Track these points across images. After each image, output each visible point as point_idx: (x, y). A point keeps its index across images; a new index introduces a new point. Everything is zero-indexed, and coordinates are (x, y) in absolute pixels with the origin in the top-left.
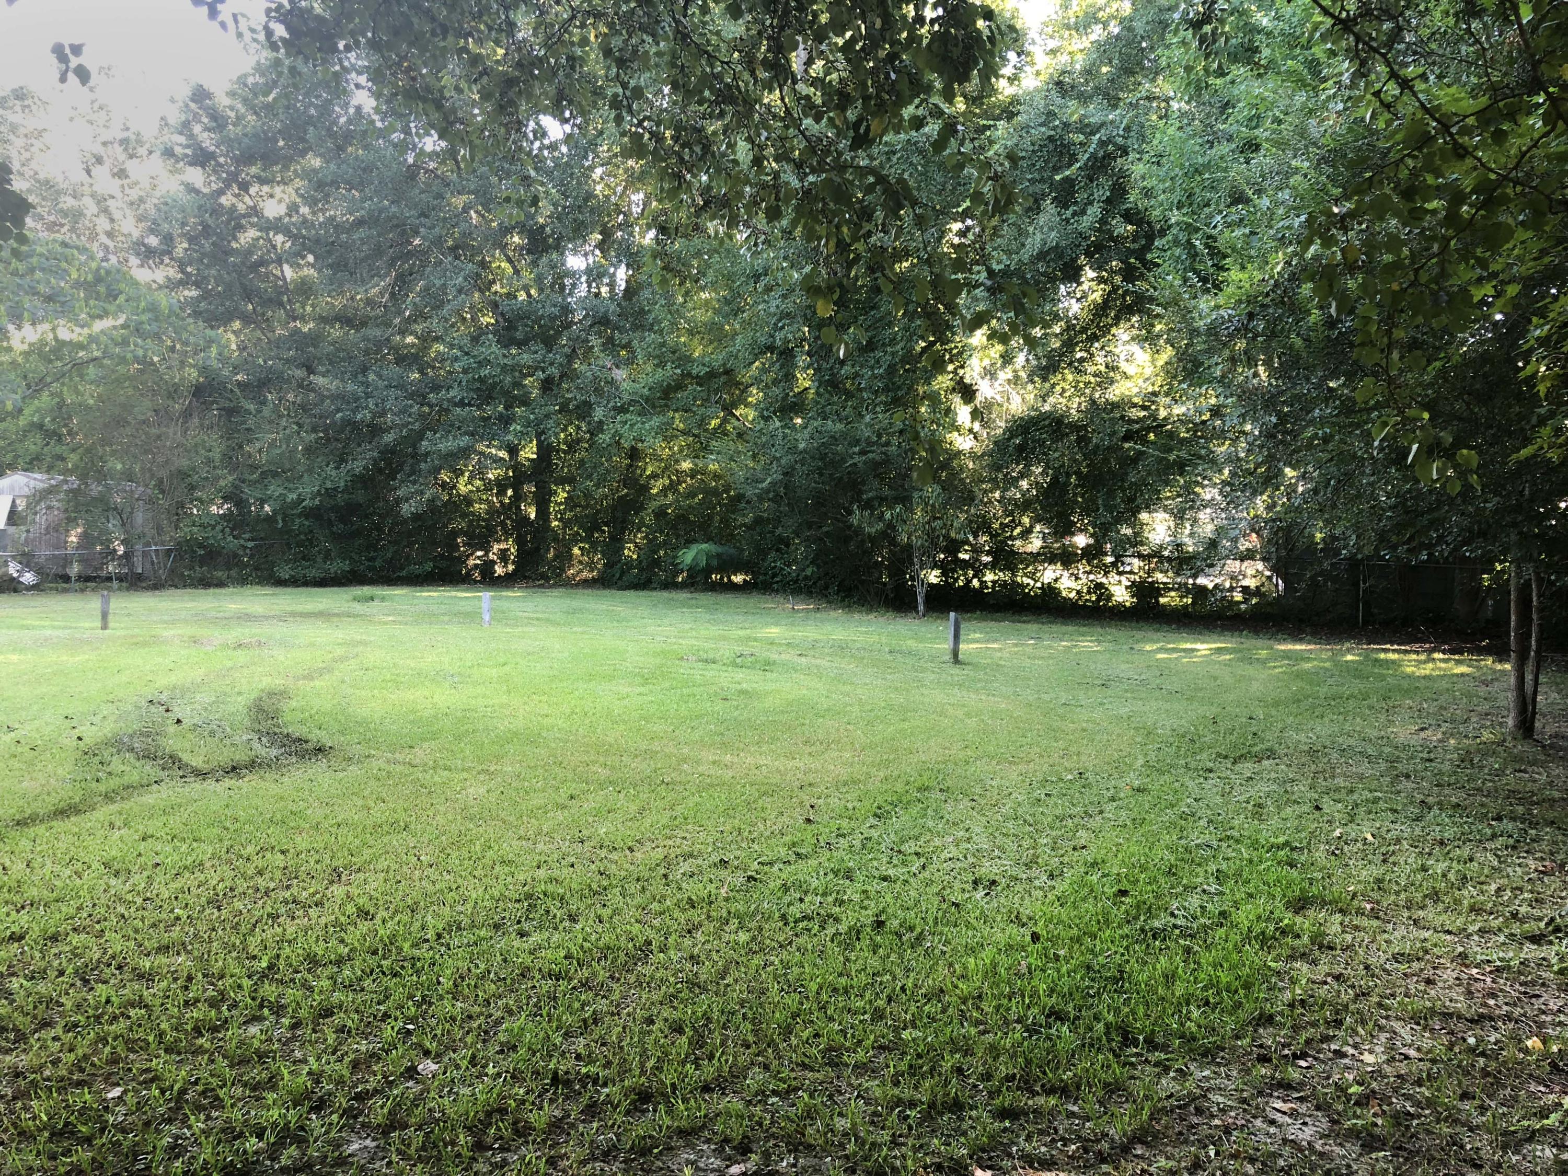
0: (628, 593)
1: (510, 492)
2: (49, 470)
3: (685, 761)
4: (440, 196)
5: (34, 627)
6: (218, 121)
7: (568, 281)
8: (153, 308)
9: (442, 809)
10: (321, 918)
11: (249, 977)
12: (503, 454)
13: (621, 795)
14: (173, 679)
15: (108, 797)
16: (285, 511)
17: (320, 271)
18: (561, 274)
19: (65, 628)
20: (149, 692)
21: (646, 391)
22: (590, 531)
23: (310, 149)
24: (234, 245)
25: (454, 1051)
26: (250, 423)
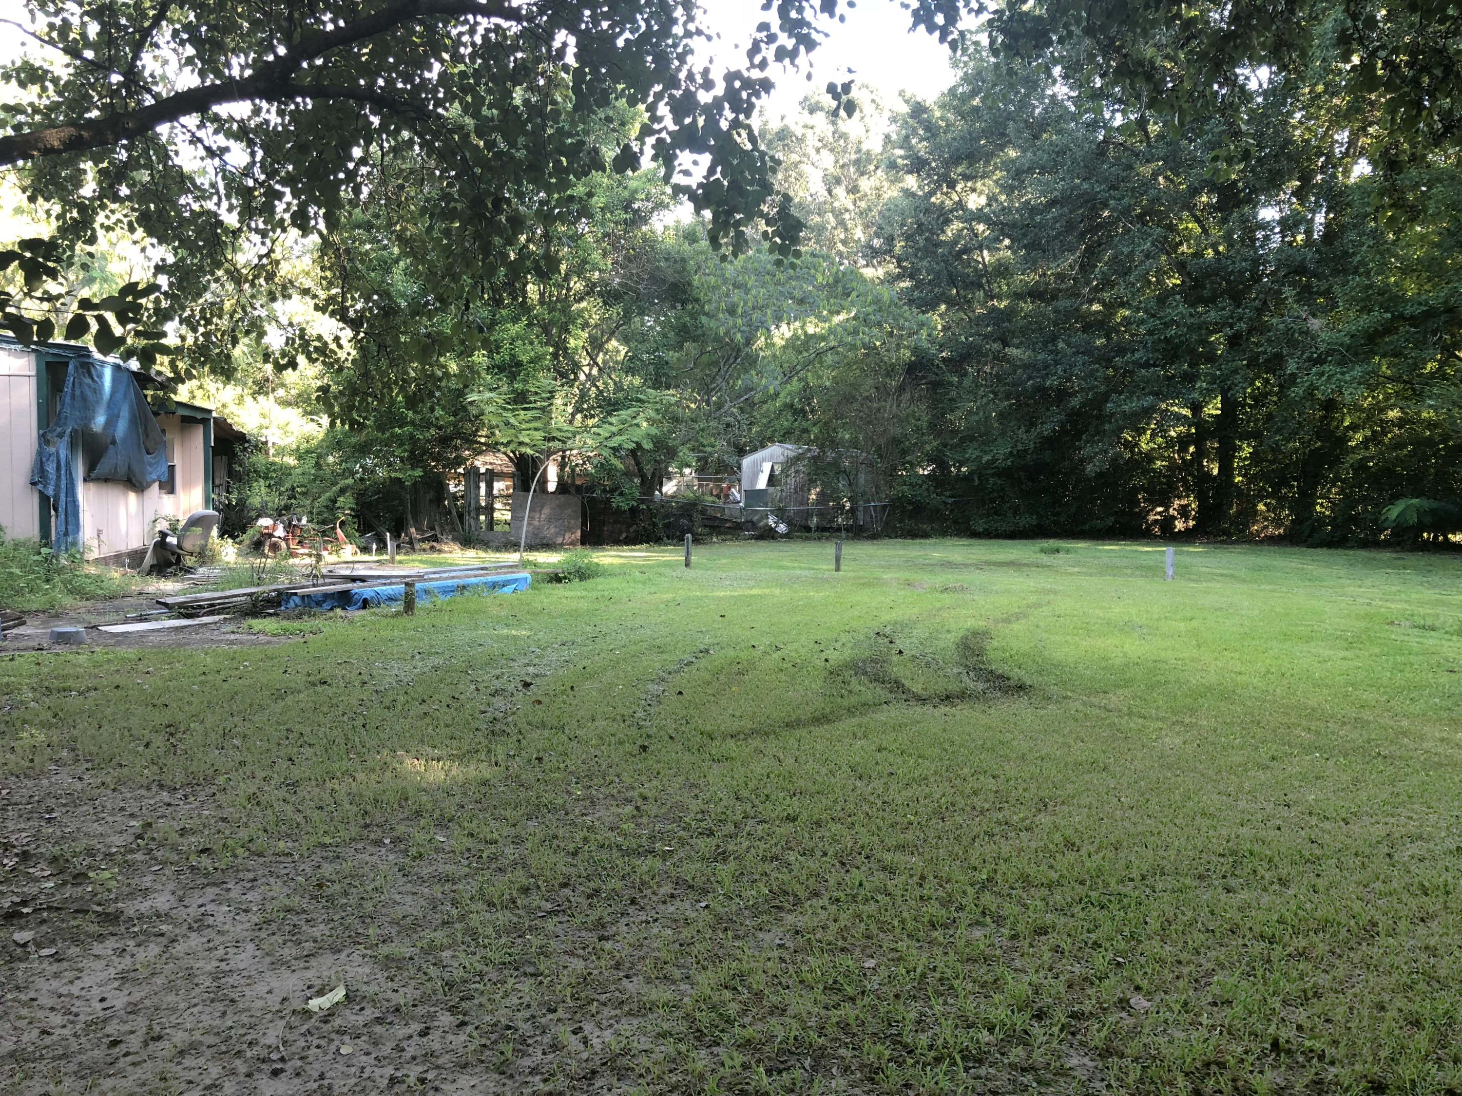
0: (1319, 551)
1: (1192, 449)
2: (798, 441)
3: (1405, 734)
4: (1130, 167)
5: (787, 568)
6: (931, 129)
7: (1260, 235)
8: (877, 301)
9: (1140, 755)
10: (1031, 842)
11: (972, 885)
12: (1187, 412)
13: (1330, 763)
14: (893, 616)
15: (851, 711)
16: (980, 471)
17: (1014, 253)
18: (1251, 227)
19: (810, 569)
20: (876, 626)
21: (1347, 340)
22: (1277, 488)
23: (1009, 142)
24: (943, 238)
25: (1166, 992)
26: (953, 394)
